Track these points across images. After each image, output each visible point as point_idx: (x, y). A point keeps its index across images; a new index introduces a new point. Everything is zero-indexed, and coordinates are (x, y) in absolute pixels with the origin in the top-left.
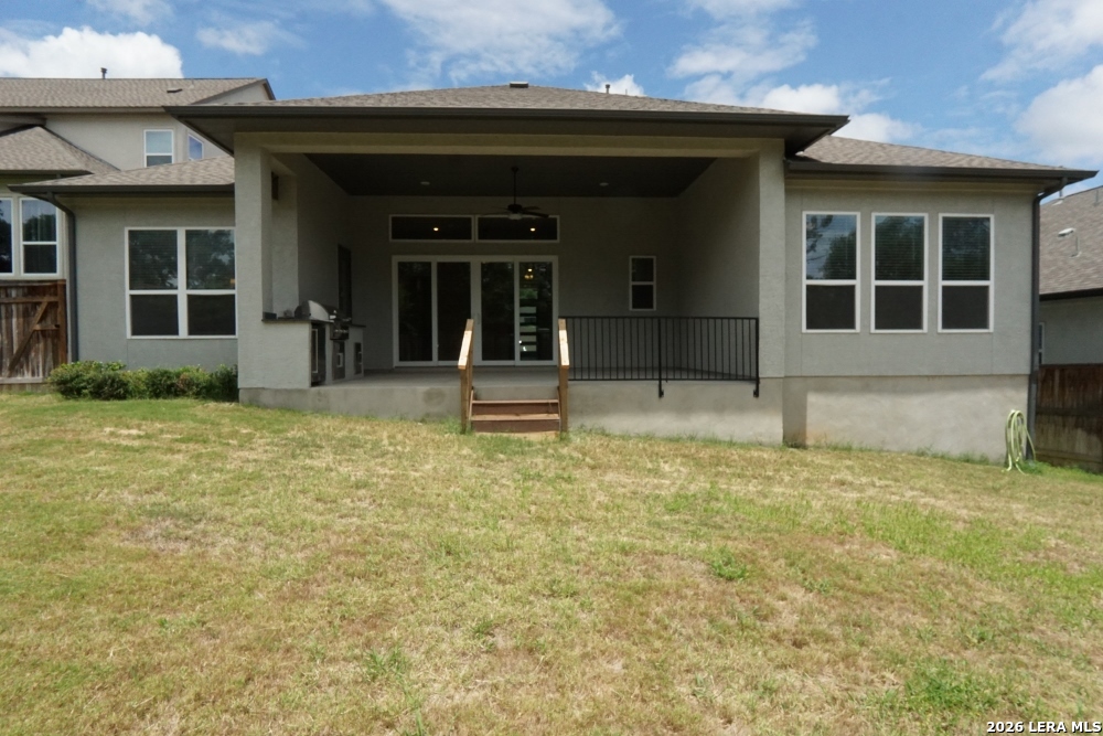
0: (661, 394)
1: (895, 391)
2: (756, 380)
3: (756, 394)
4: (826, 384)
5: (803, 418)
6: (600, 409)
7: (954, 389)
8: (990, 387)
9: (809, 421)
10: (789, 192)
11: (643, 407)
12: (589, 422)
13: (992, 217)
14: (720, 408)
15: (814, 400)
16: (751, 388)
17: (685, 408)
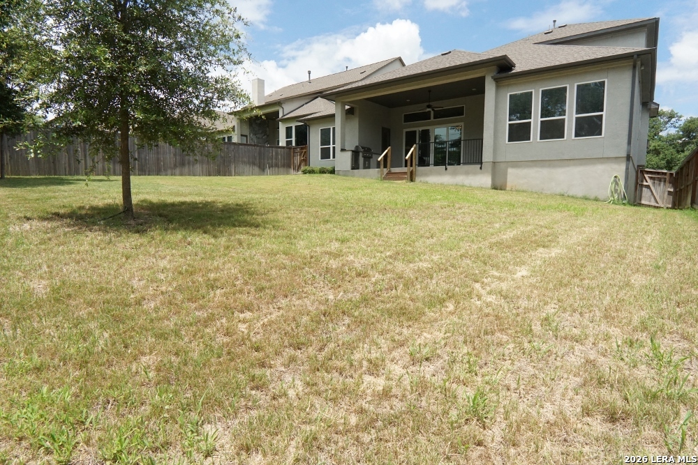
0: (446, 169)
1: (549, 166)
2: (481, 163)
3: (481, 168)
4: (516, 164)
5: (506, 179)
6: (426, 175)
7: (581, 165)
8: (602, 163)
9: (508, 180)
10: (498, 87)
11: (440, 174)
12: (423, 179)
13: (606, 81)
14: (467, 173)
15: (511, 172)
16: (480, 166)
17: (455, 174)
